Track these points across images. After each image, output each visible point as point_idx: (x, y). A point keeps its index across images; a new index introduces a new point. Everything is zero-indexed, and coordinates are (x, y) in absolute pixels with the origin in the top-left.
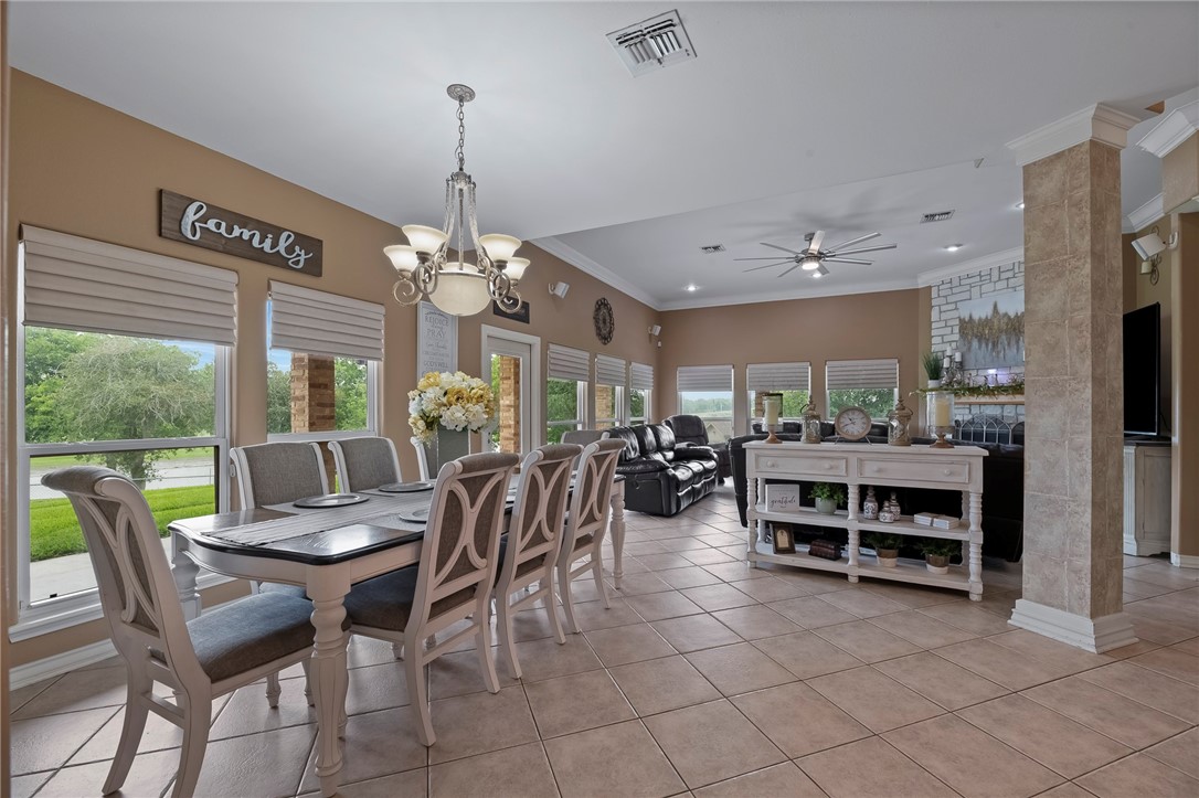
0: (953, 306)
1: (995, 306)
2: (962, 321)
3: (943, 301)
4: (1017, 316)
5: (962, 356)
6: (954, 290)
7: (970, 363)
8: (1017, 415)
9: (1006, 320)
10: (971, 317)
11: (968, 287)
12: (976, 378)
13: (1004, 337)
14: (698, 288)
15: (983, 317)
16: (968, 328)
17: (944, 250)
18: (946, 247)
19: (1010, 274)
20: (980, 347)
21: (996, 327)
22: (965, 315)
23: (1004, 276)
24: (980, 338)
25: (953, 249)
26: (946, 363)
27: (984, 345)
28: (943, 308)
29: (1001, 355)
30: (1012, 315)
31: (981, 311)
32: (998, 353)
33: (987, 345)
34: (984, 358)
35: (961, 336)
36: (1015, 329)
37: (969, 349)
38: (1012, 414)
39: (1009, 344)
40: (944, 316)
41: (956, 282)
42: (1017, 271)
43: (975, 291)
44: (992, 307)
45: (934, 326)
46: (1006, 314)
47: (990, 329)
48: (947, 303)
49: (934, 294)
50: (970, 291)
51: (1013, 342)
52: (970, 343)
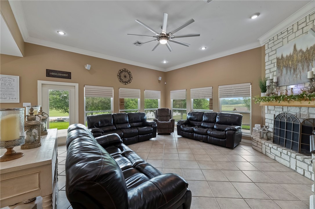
0: (274, 52)
1: (295, 46)
2: (278, 59)
3: (270, 50)
4: (307, 50)
5: (278, 79)
6: (275, 43)
7: (282, 83)
8: (309, 114)
9: (301, 54)
10: (282, 56)
11: (281, 40)
12: (282, 91)
13: (300, 64)
14: (167, 62)
15: (288, 55)
16: (282, 63)
17: (250, 20)
18: (250, 17)
19: (304, 25)
20: (287, 73)
21: (295, 60)
22: (279, 55)
23: (300, 27)
24: (287, 67)
25: (255, 17)
26: (268, 84)
27: (289, 71)
28: (270, 54)
29: (299, 76)
30: (304, 50)
31: (287, 51)
32: (297, 75)
33: (290, 71)
34: (289, 79)
35: (278, 68)
36: (306, 59)
37: (281, 75)
38: (306, 113)
39: (303, 69)
40: (271, 58)
41: (276, 38)
42: (308, 21)
43: (285, 40)
44: (292, 48)
45: (266, 64)
46: (301, 50)
47: (292, 61)
48: (272, 51)
49: (266, 48)
50: (282, 41)
51: (305, 67)
52: (282, 71)
